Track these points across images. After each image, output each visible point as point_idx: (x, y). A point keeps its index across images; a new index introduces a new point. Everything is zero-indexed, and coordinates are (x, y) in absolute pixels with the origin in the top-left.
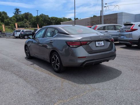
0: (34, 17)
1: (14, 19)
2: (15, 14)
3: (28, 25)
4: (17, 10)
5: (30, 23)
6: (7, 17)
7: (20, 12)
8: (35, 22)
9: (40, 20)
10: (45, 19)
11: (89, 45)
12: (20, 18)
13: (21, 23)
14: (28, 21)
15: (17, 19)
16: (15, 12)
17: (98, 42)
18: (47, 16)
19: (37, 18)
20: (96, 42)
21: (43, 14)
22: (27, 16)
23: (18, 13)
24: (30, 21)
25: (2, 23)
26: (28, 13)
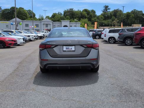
0: (125, 14)
1: (102, 18)
2: (103, 11)
3: (116, 23)
4: (106, 7)
5: (118, 21)
6: (95, 16)
7: (109, 9)
8: (124, 19)
9: (131, 17)
10: (137, 16)
11: (53, 48)
12: (108, 15)
13: (108, 22)
14: (116, 19)
15: (105, 17)
16: (104, 9)
17: (67, 47)
18: (141, 11)
19: (128, 15)
20: (64, 46)
21: (135, 10)
22: (116, 13)
23: (106, 10)
24: (118, 19)
25: (89, 22)
26: (117, 9)
